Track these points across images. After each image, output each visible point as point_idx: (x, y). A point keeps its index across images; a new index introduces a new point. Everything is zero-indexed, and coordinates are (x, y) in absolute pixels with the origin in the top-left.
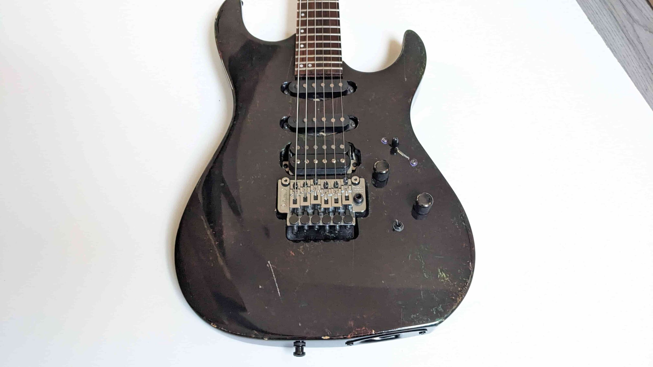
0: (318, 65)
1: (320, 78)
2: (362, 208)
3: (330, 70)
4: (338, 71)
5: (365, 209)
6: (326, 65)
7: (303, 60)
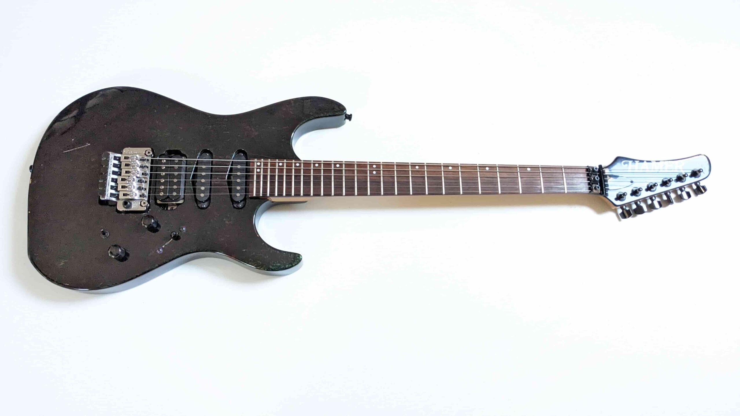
0: (258, 177)
1: (247, 177)
2: (121, 207)
3: (253, 186)
4: (253, 192)
5: (118, 209)
6: (258, 183)
7: (266, 164)
